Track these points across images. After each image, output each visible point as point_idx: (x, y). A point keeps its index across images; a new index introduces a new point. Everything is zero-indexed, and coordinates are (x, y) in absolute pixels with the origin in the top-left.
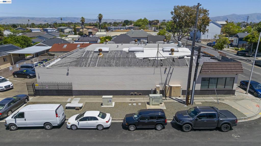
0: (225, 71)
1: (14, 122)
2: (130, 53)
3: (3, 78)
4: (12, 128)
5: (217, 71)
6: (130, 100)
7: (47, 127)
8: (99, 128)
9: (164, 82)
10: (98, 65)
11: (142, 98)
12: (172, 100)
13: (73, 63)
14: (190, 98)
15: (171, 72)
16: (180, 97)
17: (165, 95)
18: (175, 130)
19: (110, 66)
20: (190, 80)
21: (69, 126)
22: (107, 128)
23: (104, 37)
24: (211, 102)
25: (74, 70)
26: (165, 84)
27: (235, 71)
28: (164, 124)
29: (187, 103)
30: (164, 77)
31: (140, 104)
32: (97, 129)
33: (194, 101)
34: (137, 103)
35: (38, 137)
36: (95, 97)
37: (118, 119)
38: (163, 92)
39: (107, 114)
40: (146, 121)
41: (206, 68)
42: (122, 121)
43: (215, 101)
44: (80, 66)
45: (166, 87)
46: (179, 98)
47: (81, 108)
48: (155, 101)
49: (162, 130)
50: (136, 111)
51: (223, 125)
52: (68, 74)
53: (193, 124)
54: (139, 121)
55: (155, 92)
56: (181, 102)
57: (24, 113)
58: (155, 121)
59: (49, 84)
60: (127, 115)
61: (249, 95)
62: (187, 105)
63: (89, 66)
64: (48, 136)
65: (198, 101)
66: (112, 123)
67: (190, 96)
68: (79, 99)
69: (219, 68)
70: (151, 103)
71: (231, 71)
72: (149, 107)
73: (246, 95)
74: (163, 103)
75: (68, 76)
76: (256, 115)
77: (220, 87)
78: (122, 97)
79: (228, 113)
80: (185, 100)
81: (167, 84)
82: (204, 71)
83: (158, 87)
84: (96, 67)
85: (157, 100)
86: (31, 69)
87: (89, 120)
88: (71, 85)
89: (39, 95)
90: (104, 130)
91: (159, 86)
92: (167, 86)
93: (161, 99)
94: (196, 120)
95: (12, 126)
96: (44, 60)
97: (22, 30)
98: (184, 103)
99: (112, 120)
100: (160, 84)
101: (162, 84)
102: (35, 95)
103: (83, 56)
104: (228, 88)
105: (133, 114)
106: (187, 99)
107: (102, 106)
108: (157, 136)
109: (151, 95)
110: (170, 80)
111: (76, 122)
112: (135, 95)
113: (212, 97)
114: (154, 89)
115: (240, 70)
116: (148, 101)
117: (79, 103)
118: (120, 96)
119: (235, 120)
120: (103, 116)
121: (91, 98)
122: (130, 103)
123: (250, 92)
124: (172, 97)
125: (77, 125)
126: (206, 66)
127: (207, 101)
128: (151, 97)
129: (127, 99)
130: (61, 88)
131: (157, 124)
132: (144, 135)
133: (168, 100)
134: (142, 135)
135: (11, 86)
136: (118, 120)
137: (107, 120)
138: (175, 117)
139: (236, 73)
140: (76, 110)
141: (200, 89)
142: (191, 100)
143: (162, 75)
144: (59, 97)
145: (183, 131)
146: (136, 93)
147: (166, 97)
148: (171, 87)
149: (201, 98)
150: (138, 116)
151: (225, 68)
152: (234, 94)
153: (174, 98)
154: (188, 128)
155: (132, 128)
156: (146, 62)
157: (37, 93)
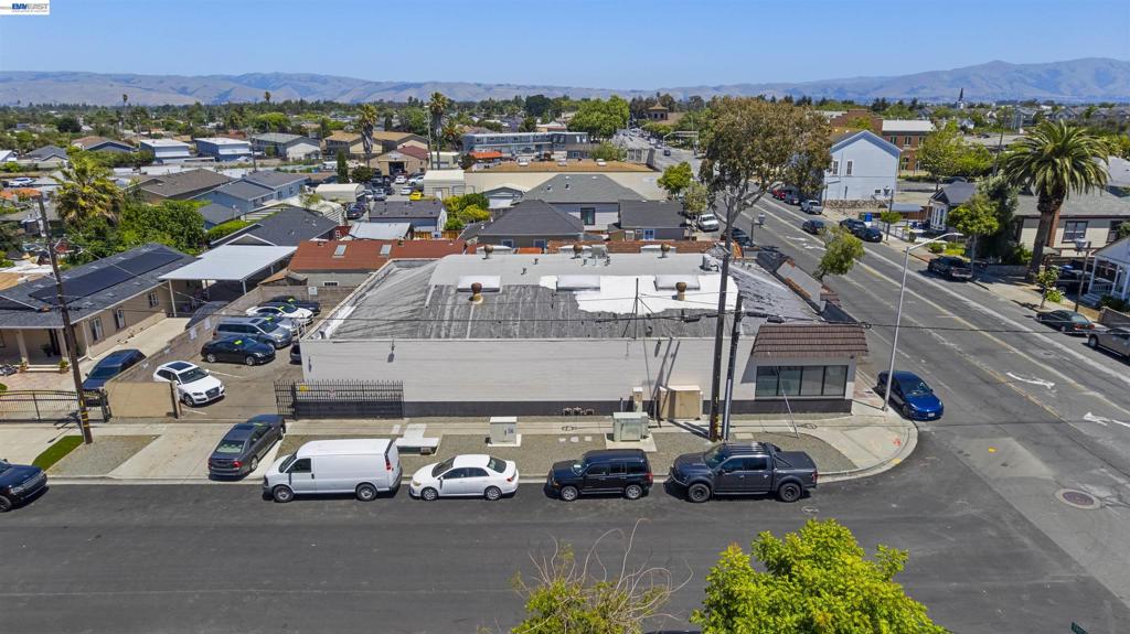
0: (818, 348)
1: (286, 482)
2: (560, 293)
3: (194, 367)
4: (283, 495)
5: (797, 348)
6: (563, 428)
7: (363, 494)
8: (492, 495)
9: (655, 378)
10: (471, 331)
11: (595, 424)
12: (676, 429)
13: (401, 325)
14: (720, 422)
15: (672, 350)
16: (698, 419)
17: (658, 414)
18: (672, 498)
19: (507, 334)
20: (719, 374)
21: (418, 490)
22: (510, 495)
23: (459, 194)
24: (779, 433)
25: (407, 348)
26: (659, 383)
27: (846, 348)
28: (645, 486)
29: (712, 435)
30: (655, 364)
31: (588, 439)
32: (485, 497)
33: (731, 430)
34: (581, 437)
35: (349, 516)
36: (464, 421)
37: (532, 475)
38: (652, 408)
39: (507, 462)
40: (603, 476)
41: (767, 342)
42: (545, 481)
43: (792, 430)
44: (424, 336)
45: (659, 392)
46: (697, 423)
47: (434, 449)
48: (628, 432)
49: (642, 499)
50: (579, 456)
51: (784, 486)
52: (391, 358)
53: (712, 484)
54: (585, 477)
55: (630, 407)
56: (697, 432)
57: (309, 460)
58: (623, 475)
59: (338, 387)
60: (555, 465)
61: (891, 412)
62: (714, 441)
63: (447, 336)
64: (370, 513)
65: (745, 431)
66: (520, 486)
67: (720, 416)
68: (424, 426)
69: (803, 342)
70: (617, 437)
71: (834, 348)
72: (610, 445)
73: (883, 413)
74: (650, 435)
75: (390, 364)
76: (883, 464)
77: (811, 390)
78: (539, 420)
79: (802, 459)
80: (707, 429)
81: (664, 384)
82: (760, 348)
83: (639, 394)
84: (468, 339)
85: (633, 427)
86: (250, 335)
87: (465, 476)
88: (399, 387)
89: (308, 416)
90: (502, 500)
91: (640, 389)
92: (661, 388)
93: (644, 426)
94: (720, 473)
95: (280, 490)
96: (275, 300)
97: (118, 151)
98: (705, 435)
99: (520, 477)
100: (643, 384)
101: (649, 383)
102: (295, 416)
103: (427, 303)
104: (832, 392)
105: (570, 462)
106: (713, 425)
107: (489, 445)
108: (627, 511)
109: (617, 415)
110: (672, 374)
111: (434, 482)
112: (577, 413)
113: (785, 418)
114: (627, 399)
115: (859, 347)
116: (610, 431)
117: (425, 436)
118: (534, 417)
119: (811, 474)
120: (500, 467)
121: (456, 425)
122: (562, 436)
123: (892, 402)
124: (676, 420)
125: (438, 489)
126: (768, 335)
127: (769, 429)
128: (618, 420)
129: (555, 427)
130: (369, 396)
131: (628, 483)
132: (597, 509)
133: (667, 427)
134: (591, 509)
135: (221, 390)
136: (531, 478)
137: (510, 477)
138: (673, 470)
139: (849, 354)
140: (422, 454)
141: (753, 398)
142: (723, 427)
143: (649, 359)
144: (365, 421)
145: (689, 500)
146: (577, 409)
147: (660, 419)
148: (673, 393)
149: (756, 422)
150: (583, 466)
151: (820, 342)
152: (848, 410)
153: (682, 423)
154: (702, 493)
155: (569, 494)
156: (606, 324)
157: (301, 409)
